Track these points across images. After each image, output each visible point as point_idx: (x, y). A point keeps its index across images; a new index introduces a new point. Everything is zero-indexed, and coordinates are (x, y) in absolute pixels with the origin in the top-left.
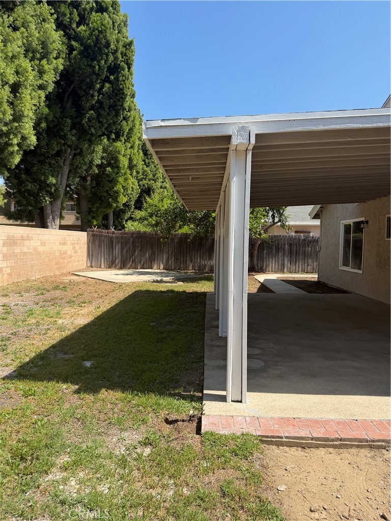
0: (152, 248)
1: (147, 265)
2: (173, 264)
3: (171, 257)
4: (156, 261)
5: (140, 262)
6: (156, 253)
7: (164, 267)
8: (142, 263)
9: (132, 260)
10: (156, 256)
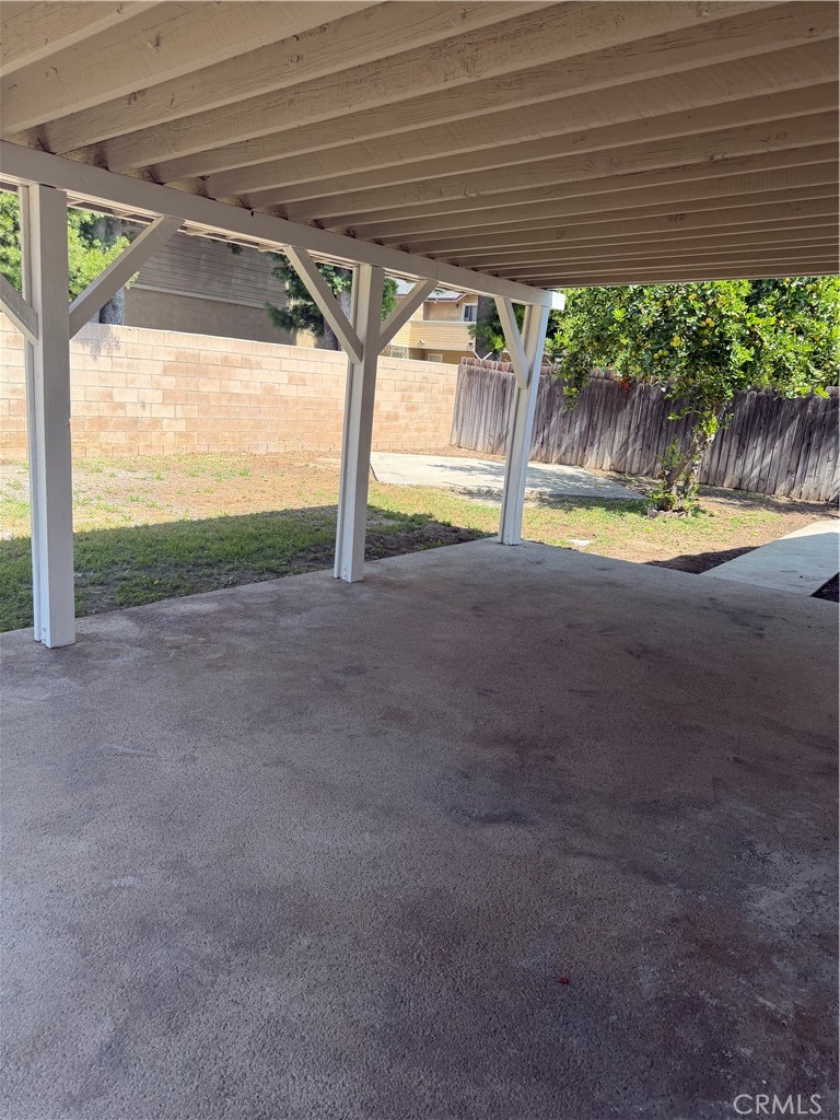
0: (591, 414)
1: (574, 455)
2: (636, 459)
3: (635, 441)
4: (596, 446)
5: (559, 446)
6: (599, 425)
7: (612, 464)
8: (563, 448)
9: (540, 440)
10: (598, 433)
